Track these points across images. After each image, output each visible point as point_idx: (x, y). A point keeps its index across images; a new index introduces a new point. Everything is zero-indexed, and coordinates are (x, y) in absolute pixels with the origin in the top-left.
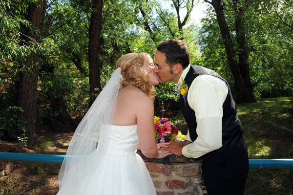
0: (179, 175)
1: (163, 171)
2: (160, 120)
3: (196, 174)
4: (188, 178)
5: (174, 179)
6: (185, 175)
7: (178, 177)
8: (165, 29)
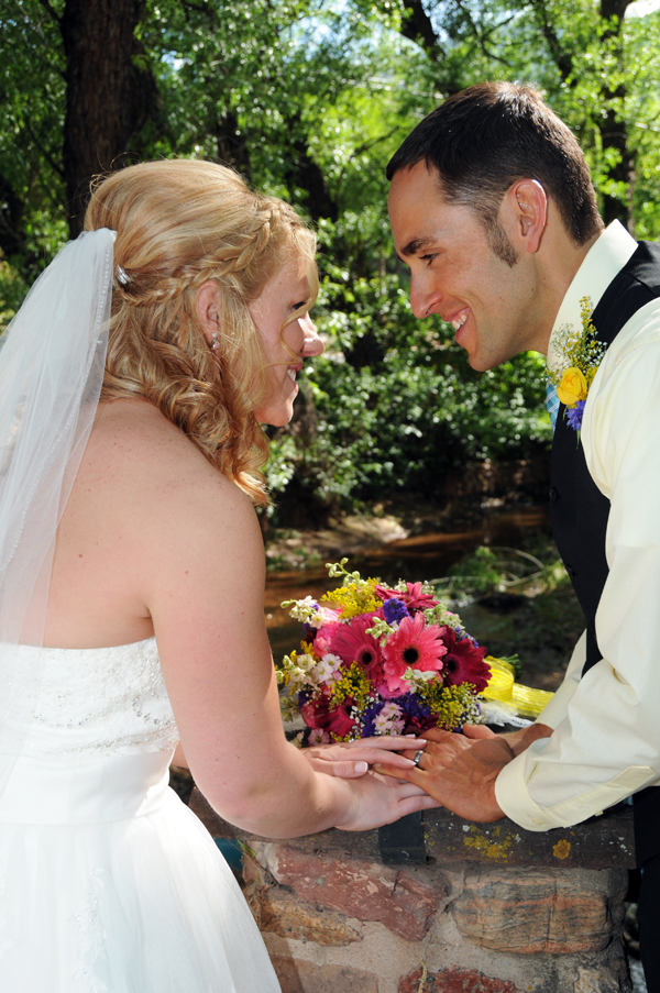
0: (481, 942)
1: (388, 912)
2: (380, 594)
3: (589, 943)
4: (537, 963)
5: (449, 964)
6: (518, 943)
7: (477, 951)
8: (522, 24)
